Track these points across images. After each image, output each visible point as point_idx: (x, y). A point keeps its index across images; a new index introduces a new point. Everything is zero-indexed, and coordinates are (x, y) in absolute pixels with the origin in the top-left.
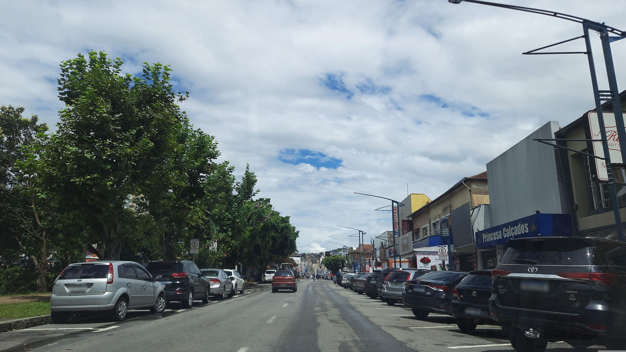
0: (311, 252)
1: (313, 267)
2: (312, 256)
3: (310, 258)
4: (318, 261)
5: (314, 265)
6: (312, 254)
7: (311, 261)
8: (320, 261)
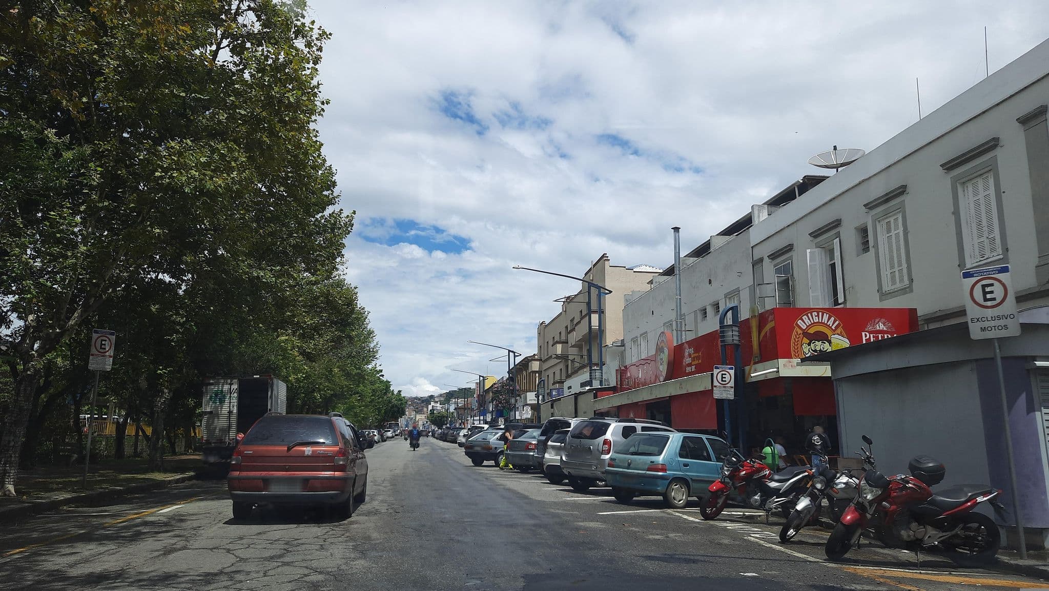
0: (414, 396)
1: (417, 420)
2: (416, 401)
3: (412, 405)
4: (425, 409)
5: (418, 417)
6: (416, 398)
7: (414, 411)
8: (428, 410)
